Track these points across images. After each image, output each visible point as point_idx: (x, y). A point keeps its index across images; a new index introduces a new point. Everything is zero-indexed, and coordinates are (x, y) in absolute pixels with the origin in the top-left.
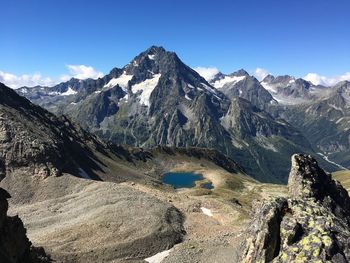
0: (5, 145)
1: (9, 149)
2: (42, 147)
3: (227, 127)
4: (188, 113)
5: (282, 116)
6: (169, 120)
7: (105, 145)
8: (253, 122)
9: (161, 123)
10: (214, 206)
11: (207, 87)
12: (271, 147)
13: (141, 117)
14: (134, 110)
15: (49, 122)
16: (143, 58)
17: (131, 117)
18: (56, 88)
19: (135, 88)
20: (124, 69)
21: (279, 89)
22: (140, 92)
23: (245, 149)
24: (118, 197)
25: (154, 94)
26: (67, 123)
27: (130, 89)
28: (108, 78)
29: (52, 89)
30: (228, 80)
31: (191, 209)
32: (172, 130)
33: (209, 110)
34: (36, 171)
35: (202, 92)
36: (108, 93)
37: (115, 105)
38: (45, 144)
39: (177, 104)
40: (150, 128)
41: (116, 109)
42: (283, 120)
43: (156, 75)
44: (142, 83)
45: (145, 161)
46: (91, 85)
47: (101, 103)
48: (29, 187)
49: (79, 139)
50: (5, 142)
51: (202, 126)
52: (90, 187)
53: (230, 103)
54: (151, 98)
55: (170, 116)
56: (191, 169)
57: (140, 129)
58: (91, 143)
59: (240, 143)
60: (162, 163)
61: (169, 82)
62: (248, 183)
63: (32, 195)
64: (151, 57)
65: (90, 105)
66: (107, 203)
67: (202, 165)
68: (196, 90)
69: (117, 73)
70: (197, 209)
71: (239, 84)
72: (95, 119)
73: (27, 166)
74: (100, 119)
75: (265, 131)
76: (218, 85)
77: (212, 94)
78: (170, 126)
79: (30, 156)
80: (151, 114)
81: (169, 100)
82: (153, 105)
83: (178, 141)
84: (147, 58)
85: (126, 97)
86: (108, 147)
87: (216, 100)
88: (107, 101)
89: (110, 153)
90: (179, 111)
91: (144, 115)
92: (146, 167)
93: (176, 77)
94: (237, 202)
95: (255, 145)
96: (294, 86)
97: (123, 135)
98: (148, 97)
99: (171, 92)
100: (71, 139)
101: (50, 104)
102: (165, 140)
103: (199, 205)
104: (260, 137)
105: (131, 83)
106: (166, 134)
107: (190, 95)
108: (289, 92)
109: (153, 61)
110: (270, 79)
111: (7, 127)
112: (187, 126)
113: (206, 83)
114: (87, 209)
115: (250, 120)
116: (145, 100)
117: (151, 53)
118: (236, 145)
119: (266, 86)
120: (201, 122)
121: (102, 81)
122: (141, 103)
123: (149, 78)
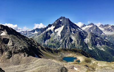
0: (12, 47)
1: (13, 48)
2: (23, 47)
3: (86, 42)
4: (73, 38)
5: (106, 38)
6: (67, 40)
7: (44, 48)
8: (96, 40)
9: (64, 42)
10: (78, 67)
11: (79, 29)
12: (102, 49)
13: (58, 40)
14: (55, 37)
15: (26, 40)
16: (58, 21)
17: (55, 40)
18: (32, 31)
19: (56, 30)
20: (52, 24)
21: (105, 29)
22: (57, 32)
23: (93, 50)
24: (46, 63)
25: (62, 32)
26: (32, 41)
27: (54, 31)
28: (47, 28)
29: (30, 32)
30: (87, 27)
31: (70, 68)
32: (68, 44)
33: (80, 37)
34: (21, 55)
35: (78, 31)
36: (47, 32)
37: (49, 36)
38: (24, 46)
39: (69, 35)
40: (61, 43)
41: (50, 37)
42: (107, 40)
43: (62, 26)
44: (58, 29)
45: (57, 53)
46: (42, 30)
47: (45, 36)
48: (19, 60)
49: (36, 46)
50: (12, 46)
51: (78, 42)
52: (37, 60)
53: (87, 35)
54: (61, 33)
55: (67, 39)
56: (73, 56)
57: (57, 43)
58: (40, 47)
59: (91, 48)
60: (63, 54)
61: (67, 28)
62: (93, 61)
63: (19, 62)
64: (61, 20)
65: (42, 36)
66: (42, 65)
67: (77, 55)
68: (76, 30)
69: (50, 26)
70: (72, 68)
71: (91, 28)
72: (43, 41)
73: (18, 53)
74: (45, 41)
75: (100, 44)
76: (83, 29)
77: (81, 32)
78: (67, 42)
79: (19, 50)
80: (61, 39)
81: (67, 34)
82: (61, 36)
83: (70, 47)
84: (59, 21)
85: (53, 33)
86: (45, 48)
87: (82, 34)
88: (47, 35)
89: (46, 50)
90: (70, 38)
91: (59, 39)
92: (58, 55)
93: (69, 26)
94: (87, 66)
95: (97, 48)
96: (111, 28)
97: (52, 45)
98: (60, 33)
99: (67, 31)
100: (33, 45)
101: (30, 36)
102: (65, 47)
103: (73, 67)
104: (98, 46)
105: (54, 29)
106: (66, 45)
107: (74, 32)
108: (109, 30)
109: (62, 21)
110: (102, 26)
111: (13, 41)
112: (73, 42)
113: (79, 28)
114: (36, 67)
115: (95, 40)
116: (59, 34)
117: (61, 19)
118: (90, 49)
119: (101, 28)
120: (78, 41)
121: (45, 29)
122: (58, 35)
123: (60, 27)
